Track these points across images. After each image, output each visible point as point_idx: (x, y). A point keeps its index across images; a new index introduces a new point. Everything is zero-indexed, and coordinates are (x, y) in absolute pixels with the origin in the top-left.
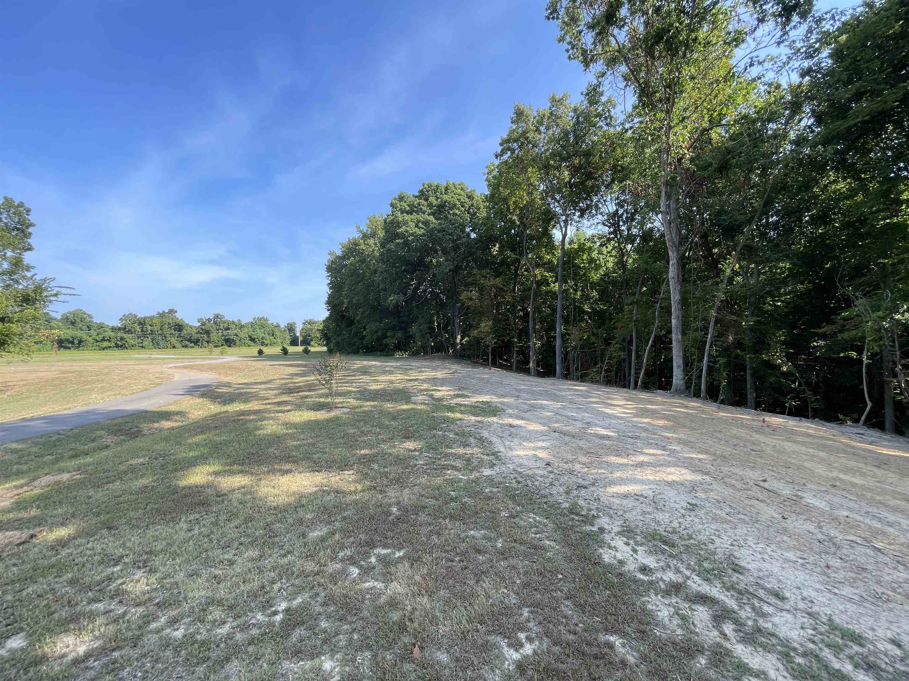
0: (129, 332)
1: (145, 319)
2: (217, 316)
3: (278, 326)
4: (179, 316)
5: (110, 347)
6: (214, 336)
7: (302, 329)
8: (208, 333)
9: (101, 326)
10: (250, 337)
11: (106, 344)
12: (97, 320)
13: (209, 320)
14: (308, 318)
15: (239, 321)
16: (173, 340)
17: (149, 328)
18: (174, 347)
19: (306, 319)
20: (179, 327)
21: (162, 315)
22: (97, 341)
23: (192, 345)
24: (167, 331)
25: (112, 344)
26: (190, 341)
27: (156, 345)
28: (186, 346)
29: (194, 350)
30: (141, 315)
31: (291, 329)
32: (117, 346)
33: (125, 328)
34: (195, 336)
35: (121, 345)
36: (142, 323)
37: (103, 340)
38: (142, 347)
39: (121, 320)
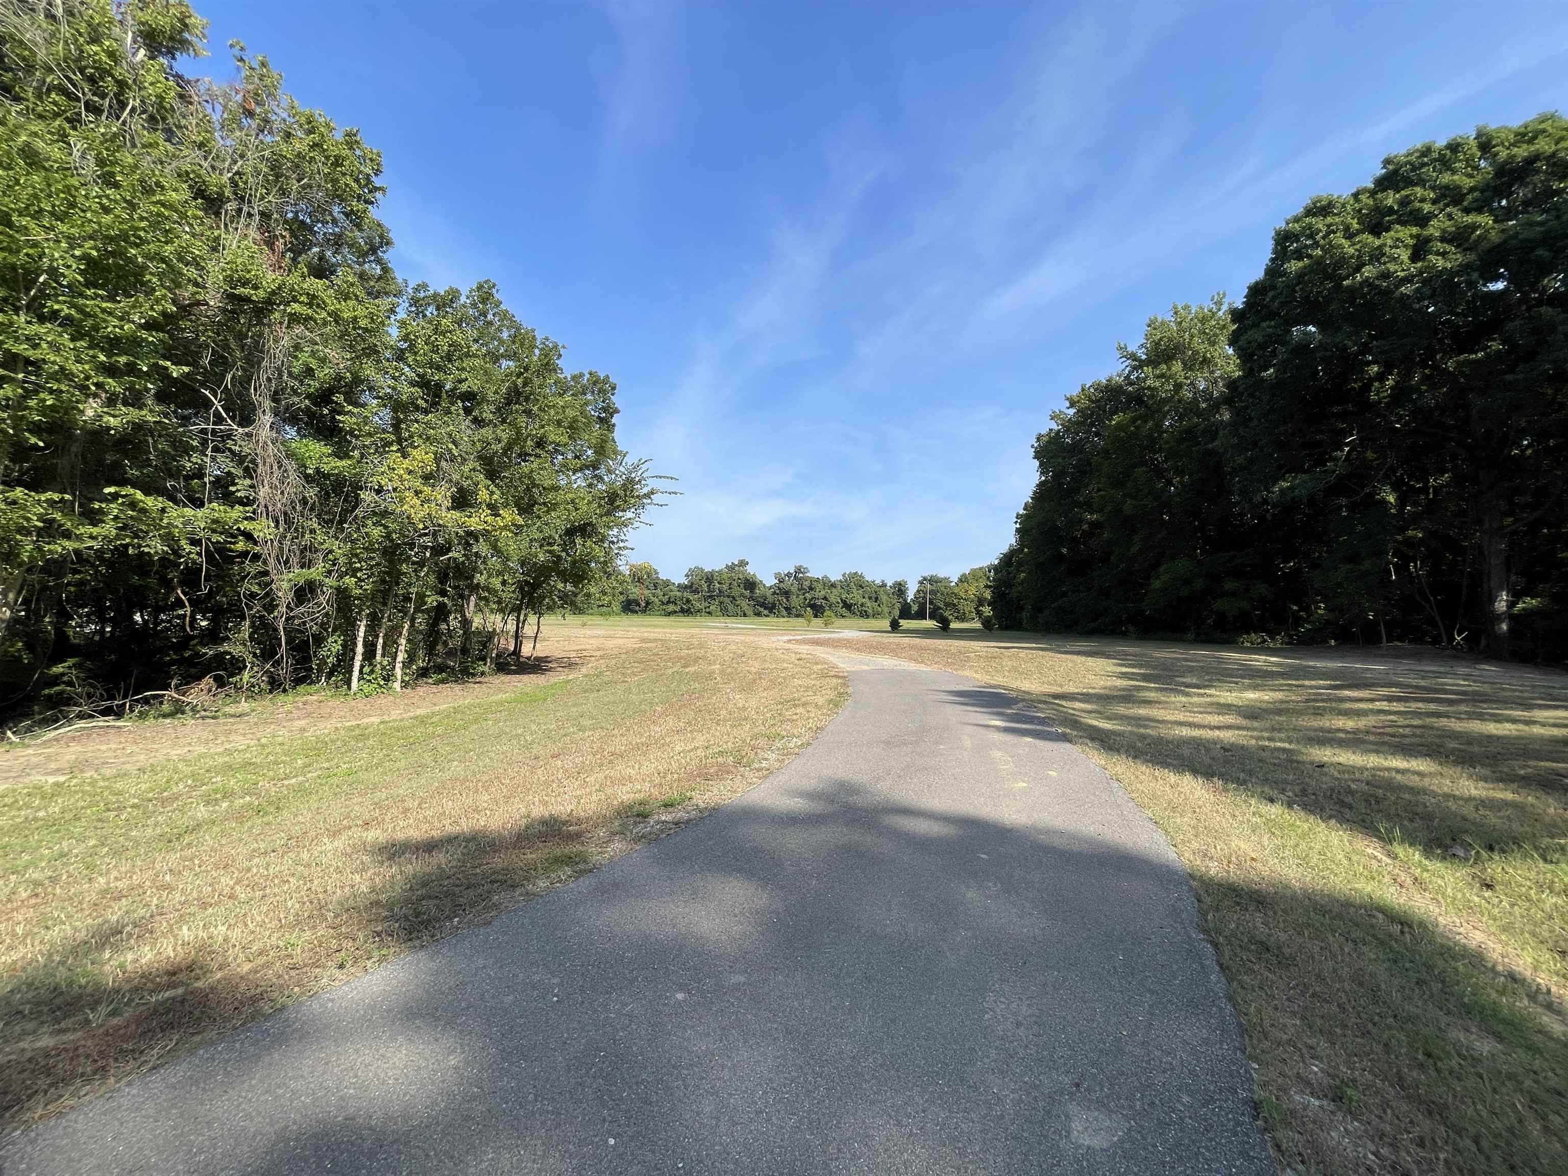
0: (696, 591)
1: (712, 573)
2: (799, 570)
3: (884, 585)
4: (750, 569)
5: (675, 612)
6: (795, 601)
7: (918, 591)
8: (787, 594)
9: (667, 583)
10: (844, 602)
11: (671, 607)
12: (663, 576)
13: (788, 575)
14: (927, 574)
15: (826, 577)
16: (744, 604)
17: (717, 585)
18: (745, 615)
19: (925, 575)
20: (751, 585)
21: (731, 568)
22: (663, 604)
23: (766, 612)
24: (736, 591)
25: (678, 609)
26: (763, 605)
27: (725, 612)
28: (758, 614)
29: (768, 619)
30: (707, 569)
31: (900, 589)
32: (683, 611)
33: (691, 587)
34: (770, 599)
35: (687, 611)
36: (709, 578)
37: (669, 602)
38: (709, 613)
39: (687, 575)
